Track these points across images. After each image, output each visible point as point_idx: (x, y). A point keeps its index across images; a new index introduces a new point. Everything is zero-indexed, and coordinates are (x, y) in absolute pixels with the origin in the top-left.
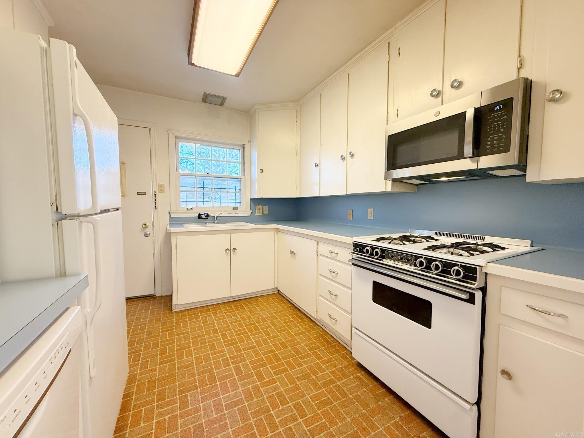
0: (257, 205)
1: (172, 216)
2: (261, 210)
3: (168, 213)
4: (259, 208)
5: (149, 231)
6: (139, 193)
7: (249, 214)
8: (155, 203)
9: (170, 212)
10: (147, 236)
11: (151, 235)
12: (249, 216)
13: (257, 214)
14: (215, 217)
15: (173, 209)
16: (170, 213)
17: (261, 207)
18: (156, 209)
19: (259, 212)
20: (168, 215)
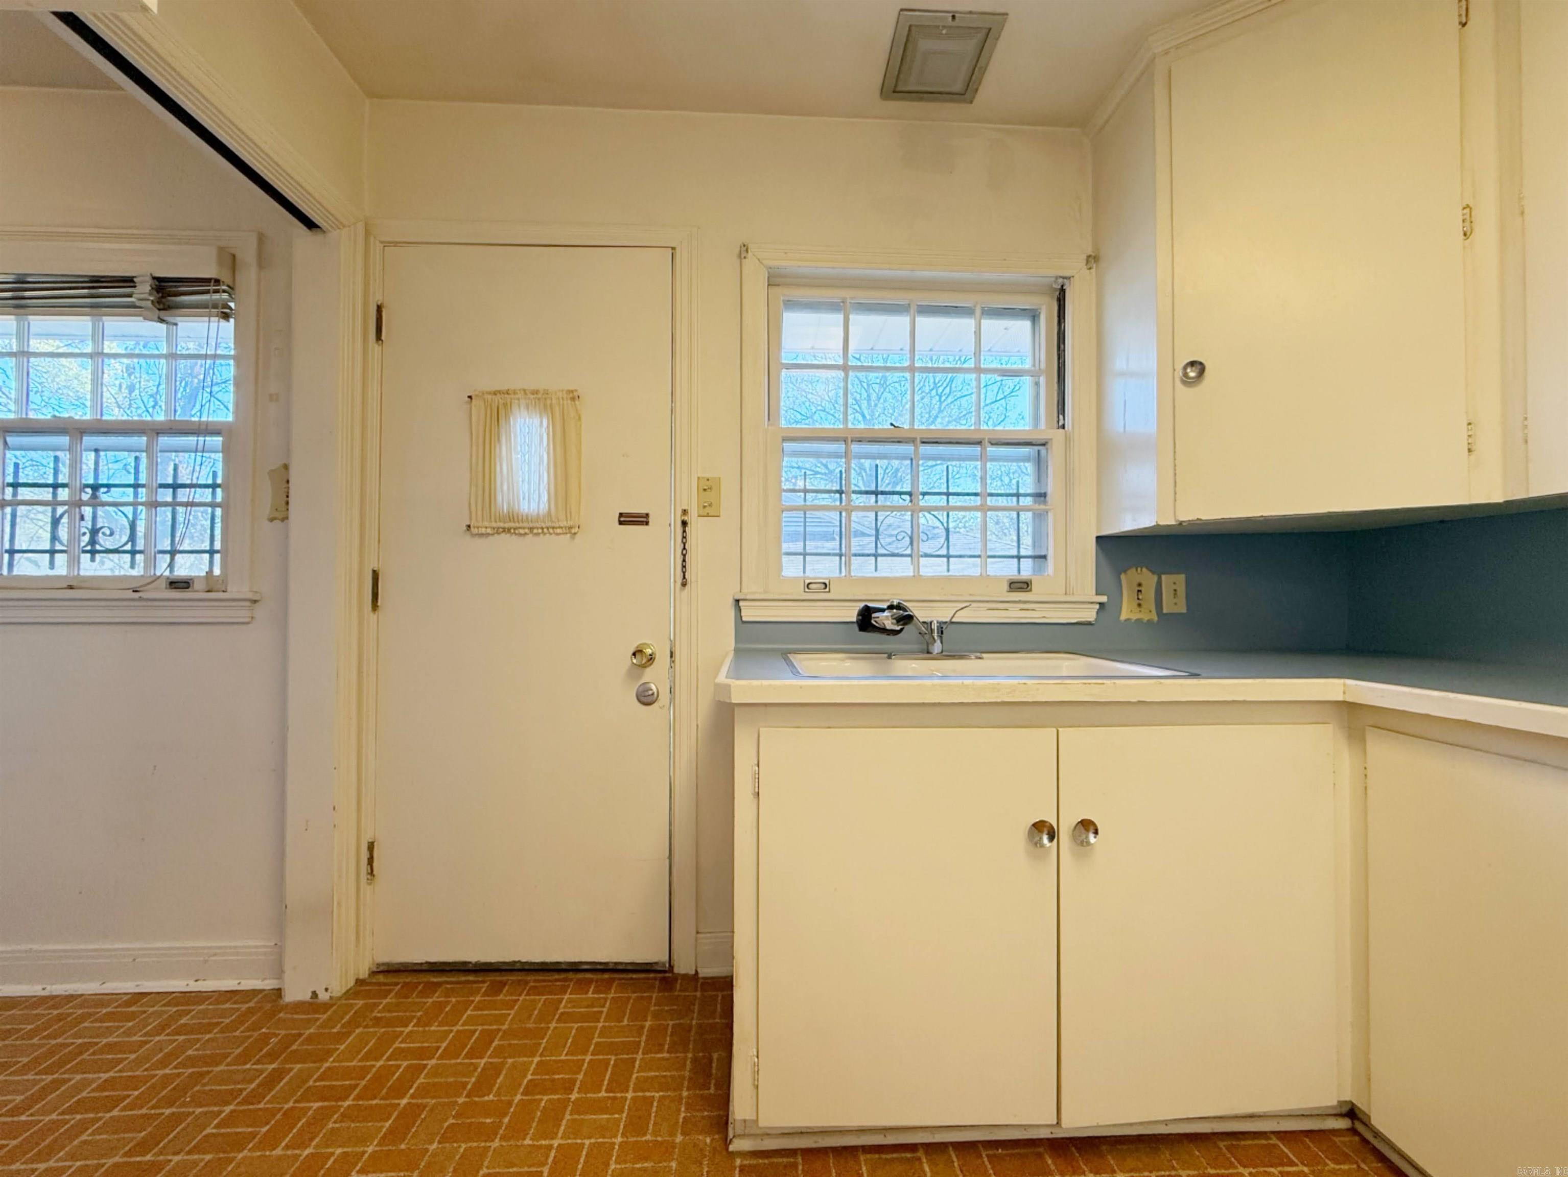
0: (1130, 568)
1: (747, 615)
2: (1149, 593)
3: (730, 602)
4: (1140, 585)
5: (655, 678)
6: (626, 519)
7: (1090, 614)
8: (684, 561)
9: (737, 601)
10: (649, 699)
11: (664, 698)
12: (1089, 624)
13: (1127, 612)
14: (935, 626)
15: (751, 589)
16: (741, 603)
17: (1148, 579)
18: (684, 585)
19: (1139, 605)
20: (732, 613)
